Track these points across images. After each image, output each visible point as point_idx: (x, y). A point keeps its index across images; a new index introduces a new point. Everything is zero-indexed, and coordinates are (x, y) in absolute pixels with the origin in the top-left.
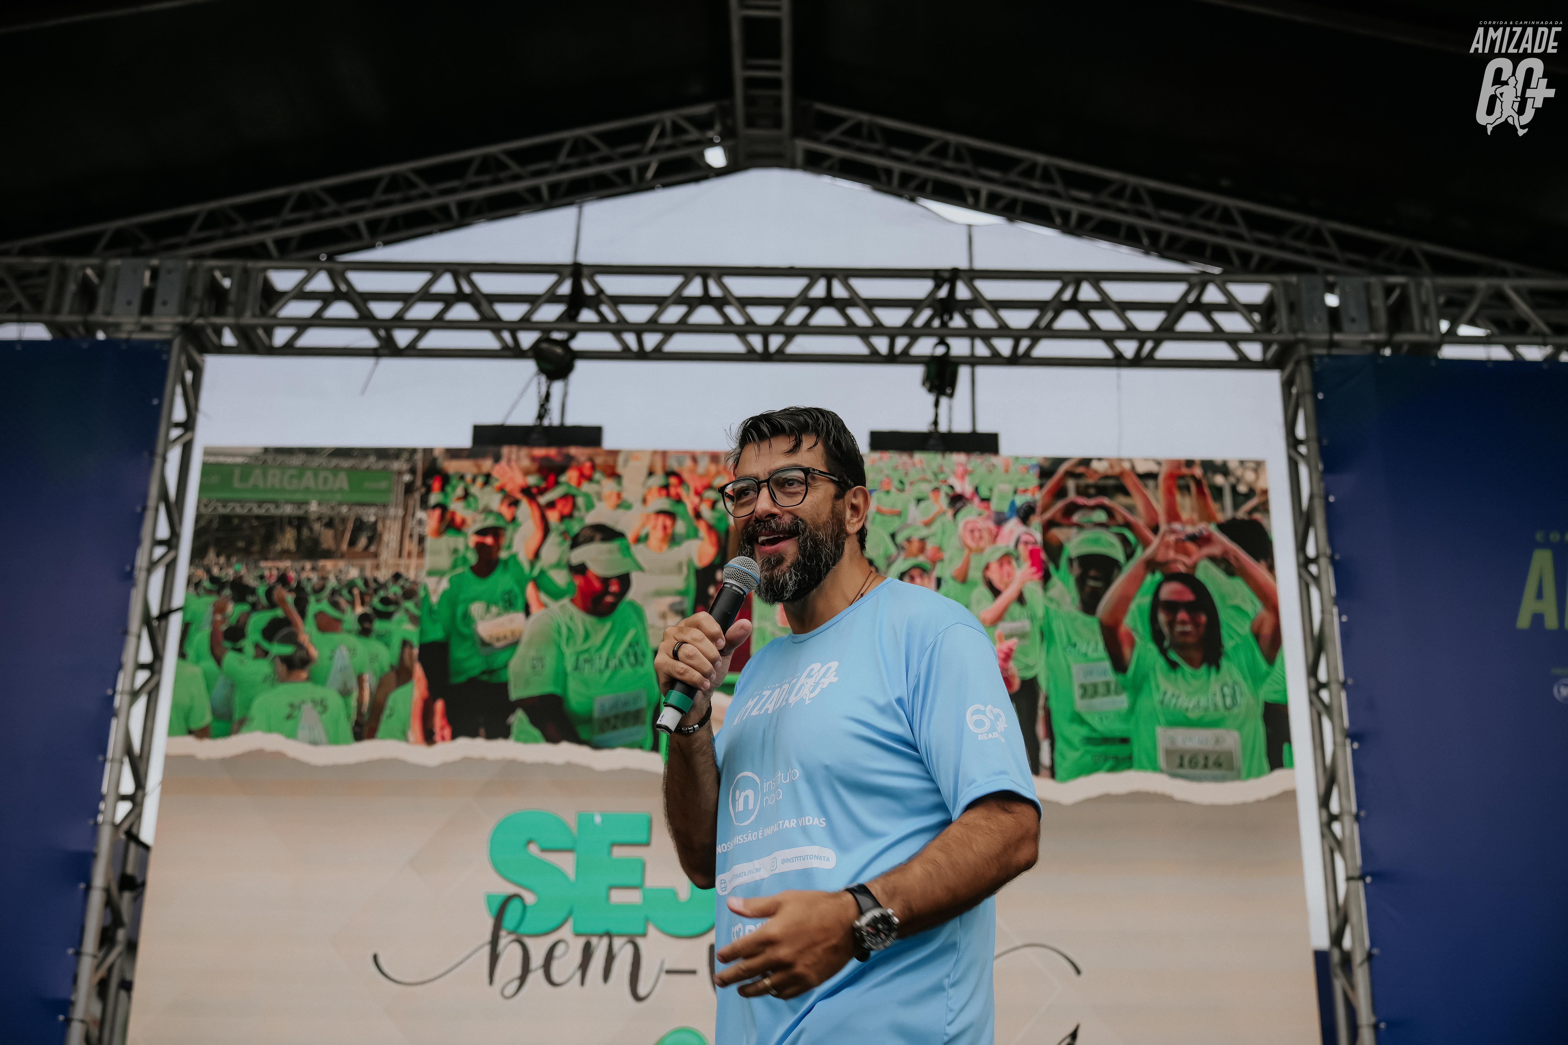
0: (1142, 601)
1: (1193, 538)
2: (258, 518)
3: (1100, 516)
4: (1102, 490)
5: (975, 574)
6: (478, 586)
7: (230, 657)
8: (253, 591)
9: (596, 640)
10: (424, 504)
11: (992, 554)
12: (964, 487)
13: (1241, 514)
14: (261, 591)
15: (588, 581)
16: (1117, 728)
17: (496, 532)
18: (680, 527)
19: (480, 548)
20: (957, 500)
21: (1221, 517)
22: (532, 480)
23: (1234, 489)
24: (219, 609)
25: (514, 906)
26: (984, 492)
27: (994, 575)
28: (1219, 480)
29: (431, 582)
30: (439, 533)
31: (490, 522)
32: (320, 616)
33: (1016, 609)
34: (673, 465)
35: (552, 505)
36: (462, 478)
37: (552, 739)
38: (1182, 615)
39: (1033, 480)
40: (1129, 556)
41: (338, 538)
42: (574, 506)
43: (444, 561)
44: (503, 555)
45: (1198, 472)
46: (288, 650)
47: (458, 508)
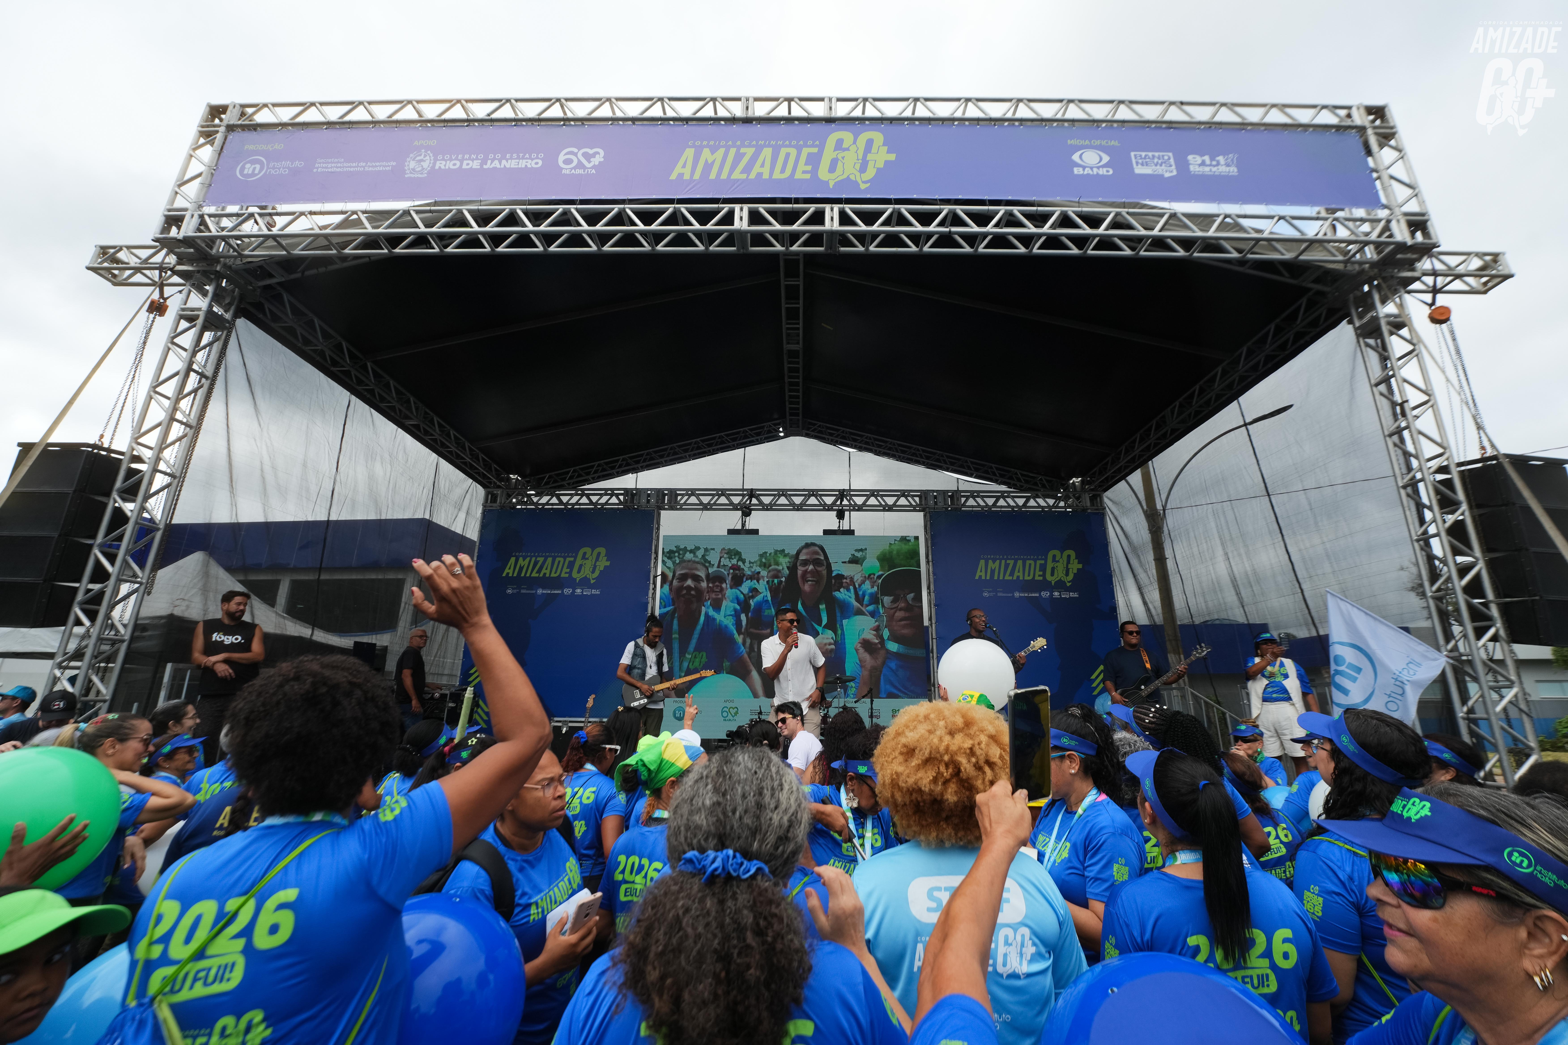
2: (677, 552)
13: (913, 550)
23: (911, 543)
28: (908, 541)
34: (776, 539)
39: (861, 542)
45: (903, 540)
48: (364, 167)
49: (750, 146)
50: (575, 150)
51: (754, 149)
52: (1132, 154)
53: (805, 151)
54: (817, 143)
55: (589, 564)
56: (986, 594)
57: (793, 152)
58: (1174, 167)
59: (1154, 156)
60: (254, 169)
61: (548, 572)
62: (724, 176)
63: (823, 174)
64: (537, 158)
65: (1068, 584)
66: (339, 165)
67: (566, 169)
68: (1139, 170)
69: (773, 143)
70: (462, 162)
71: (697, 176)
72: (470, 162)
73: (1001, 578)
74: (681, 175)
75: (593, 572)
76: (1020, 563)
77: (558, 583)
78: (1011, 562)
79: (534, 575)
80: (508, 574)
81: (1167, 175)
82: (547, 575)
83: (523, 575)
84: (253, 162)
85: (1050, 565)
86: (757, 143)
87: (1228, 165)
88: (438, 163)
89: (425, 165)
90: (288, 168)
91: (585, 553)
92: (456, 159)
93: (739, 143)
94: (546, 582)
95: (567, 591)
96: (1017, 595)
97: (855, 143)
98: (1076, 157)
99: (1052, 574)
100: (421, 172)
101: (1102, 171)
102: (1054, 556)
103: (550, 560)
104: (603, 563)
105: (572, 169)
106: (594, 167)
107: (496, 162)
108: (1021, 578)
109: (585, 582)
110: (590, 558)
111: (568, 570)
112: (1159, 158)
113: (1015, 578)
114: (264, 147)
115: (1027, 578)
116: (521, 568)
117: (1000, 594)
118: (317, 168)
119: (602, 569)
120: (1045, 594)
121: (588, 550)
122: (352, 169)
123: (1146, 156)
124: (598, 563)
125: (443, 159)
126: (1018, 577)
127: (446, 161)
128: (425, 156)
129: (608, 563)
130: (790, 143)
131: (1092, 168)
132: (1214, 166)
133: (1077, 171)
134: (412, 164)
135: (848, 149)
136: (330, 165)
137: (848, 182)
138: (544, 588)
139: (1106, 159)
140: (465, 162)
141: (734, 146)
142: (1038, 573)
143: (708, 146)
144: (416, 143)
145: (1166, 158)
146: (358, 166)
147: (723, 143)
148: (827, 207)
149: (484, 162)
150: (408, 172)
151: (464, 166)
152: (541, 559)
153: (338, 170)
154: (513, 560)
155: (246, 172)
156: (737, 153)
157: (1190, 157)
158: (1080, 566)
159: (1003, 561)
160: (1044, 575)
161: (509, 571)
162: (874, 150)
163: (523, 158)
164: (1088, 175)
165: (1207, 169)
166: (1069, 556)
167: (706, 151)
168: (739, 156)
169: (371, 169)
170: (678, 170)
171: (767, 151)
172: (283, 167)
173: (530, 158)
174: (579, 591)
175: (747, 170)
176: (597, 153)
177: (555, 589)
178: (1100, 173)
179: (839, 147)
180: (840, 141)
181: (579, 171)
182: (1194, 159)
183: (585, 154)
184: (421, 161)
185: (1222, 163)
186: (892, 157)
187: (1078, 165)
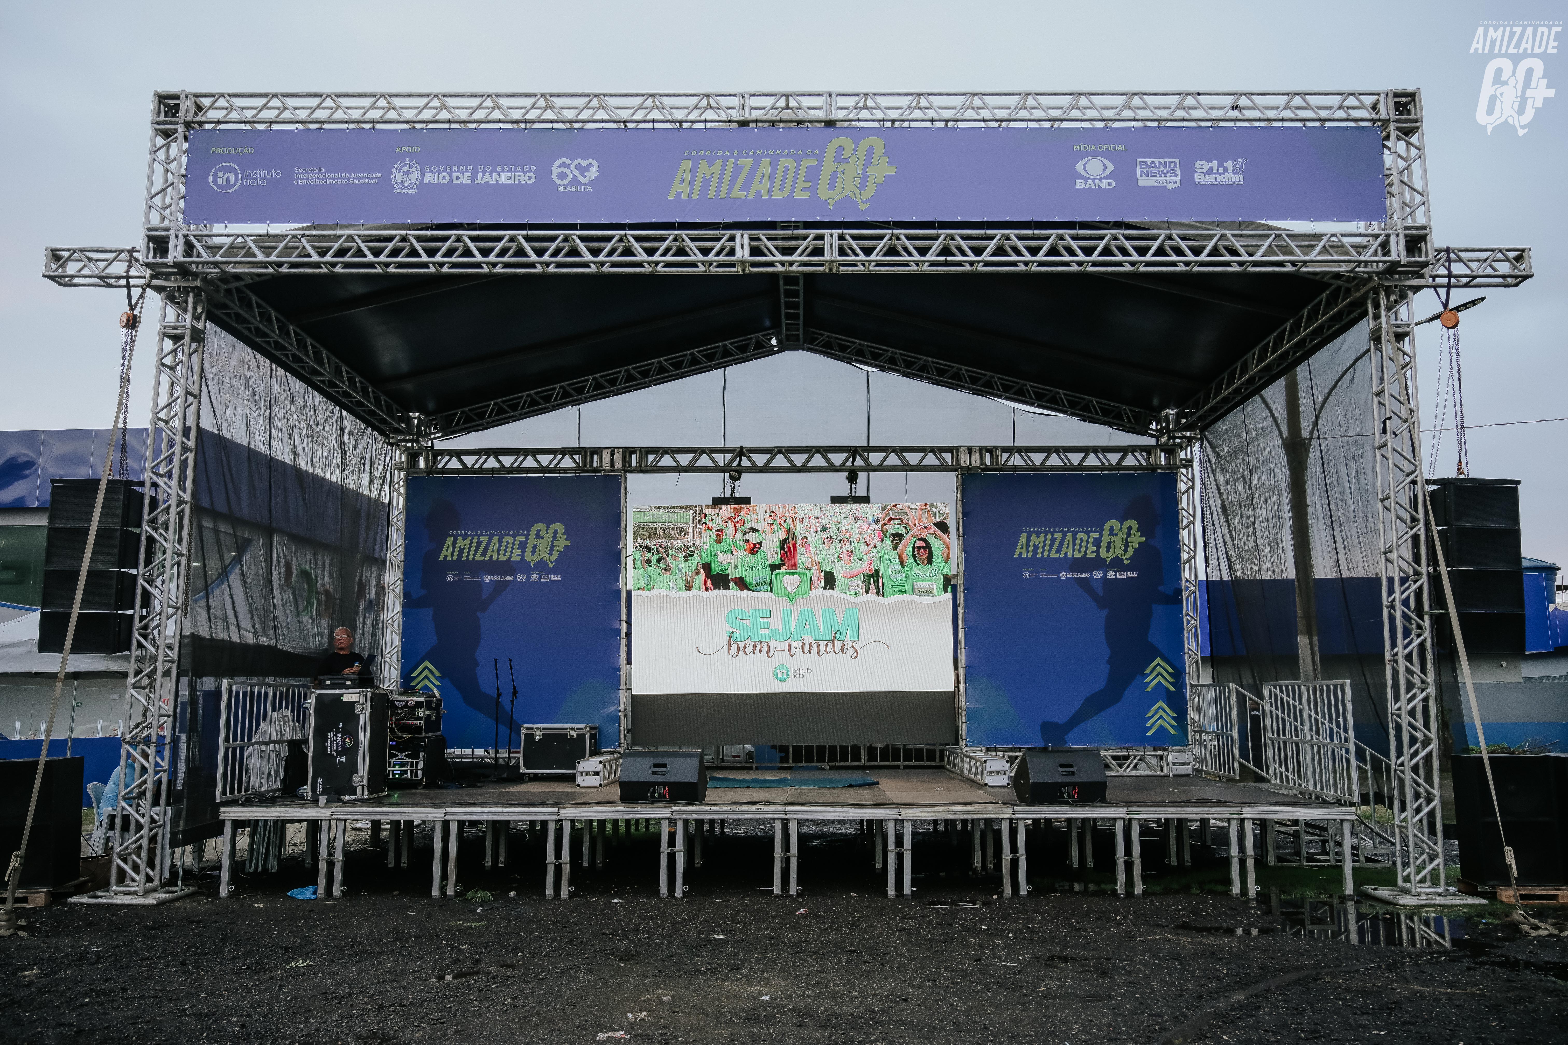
0: (910, 547)
1: (926, 528)
2: (651, 527)
3: (899, 522)
4: (900, 514)
6: (718, 547)
7: (648, 568)
9: (753, 561)
11: (867, 534)
12: (859, 514)
13: (940, 520)
15: (750, 545)
16: (902, 582)
17: (721, 531)
18: (775, 528)
19: (717, 536)
21: (934, 521)
22: (732, 515)
23: (939, 512)
24: (643, 555)
25: (734, 634)
26: (865, 515)
27: (867, 540)
28: (935, 509)
29: (704, 546)
30: (705, 532)
31: (720, 528)
32: (672, 556)
33: (873, 550)
35: (737, 522)
37: (742, 590)
38: (922, 551)
39: (879, 511)
40: (907, 533)
41: (675, 532)
42: (744, 522)
43: (707, 540)
44: (724, 538)
45: (928, 507)
46: (664, 566)
48: (348, 179)
49: (747, 157)
50: (568, 161)
51: (751, 161)
52: (1138, 161)
53: (805, 162)
54: (816, 152)
55: (544, 545)
56: (1026, 575)
57: (792, 163)
58: (1179, 177)
59: (1160, 163)
60: (228, 178)
61: (495, 554)
62: (723, 195)
63: (823, 192)
64: (529, 171)
65: (1126, 562)
66: (320, 176)
67: (562, 185)
68: (1143, 181)
69: (771, 152)
70: (451, 174)
71: (695, 196)
72: (459, 175)
73: (1046, 555)
74: (679, 194)
75: (551, 553)
76: (1070, 536)
77: (508, 567)
78: (1059, 536)
79: (478, 558)
80: (446, 557)
81: (1170, 186)
82: (495, 558)
83: (464, 558)
84: (226, 170)
85: (1106, 538)
86: (755, 152)
87: (1235, 173)
88: (426, 175)
89: (413, 177)
90: (265, 178)
91: (538, 531)
92: (445, 171)
93: (736, 153)
94: (493, 566)
95: (521, 578)
96: (1064, 575)
97: (855, 152)
98: (1079, 167)
99: (1108, 550)
100: (410, 187)
101: (1105, 184)
102: (1112, 528)
103: (496, 539)
104: (562, 543)
105: (567, 185)
106: (589, 183)
107: (487, 175)
108: (1070, 555)
109: (541, 566)
110: (546, 537)
111: (520, 552)
112: (1165, 166)
114: (233, 151)
115: (1076, 555)
116: (461, 550)
117: (1043, 575)
118: (298, 179)
119: (561, 549)
121: (542, 526)
122: (336, 182)
123: (1152, 163)
124: (555, 543)
125: (430, 171)
127: (434, 173)
128: (411, 167)
129: (568, 543)
130: (789, 152)
131: (1094, 180)
132: (1220, 174)
133: (1079, 184)
134: (399, 177)
135: (847, 161)
136: (311, 177)
137: (847, 202)
139: (1110, 167)
140: (455, 175)
141: (731, 156)
143: (704, 157)
144: (398, 150)
145: (1172, 165)
146: (341, 178)
147: (720, 153)
148: (826, 232)
149: (474, 176)
150: (396, 186)
151: (455, 181)
152: (485, 539)
153: (321, 182)
154: (450, 540)
155: (220, 182)
156: (736, 166)
157: (1197, 164)
158: (1143, 540)
161: (447, 553)
162: (875, 161)
163: (515, 171)
164: (1090, 188)
165: (1212, 178)
166: (1130, 528)
167: (703, 163)
168: (737, 170)
169: (355, 182)
170: (676, 187)
171: (766, 164)
172: (259, 177)
173: (522, 171)
174: (534, 577)
175: (746, 187)
176: (591, 165)
177: (505, 575)
178: (1103, 186)
179: (839, 157)
180: (840, 150)
181: (575, 188)
182: (1201, 166)
183: (579, 167)
184: (407, 173)
185: (1230, 169)
186: (892, 170)
187: (1082, 177)
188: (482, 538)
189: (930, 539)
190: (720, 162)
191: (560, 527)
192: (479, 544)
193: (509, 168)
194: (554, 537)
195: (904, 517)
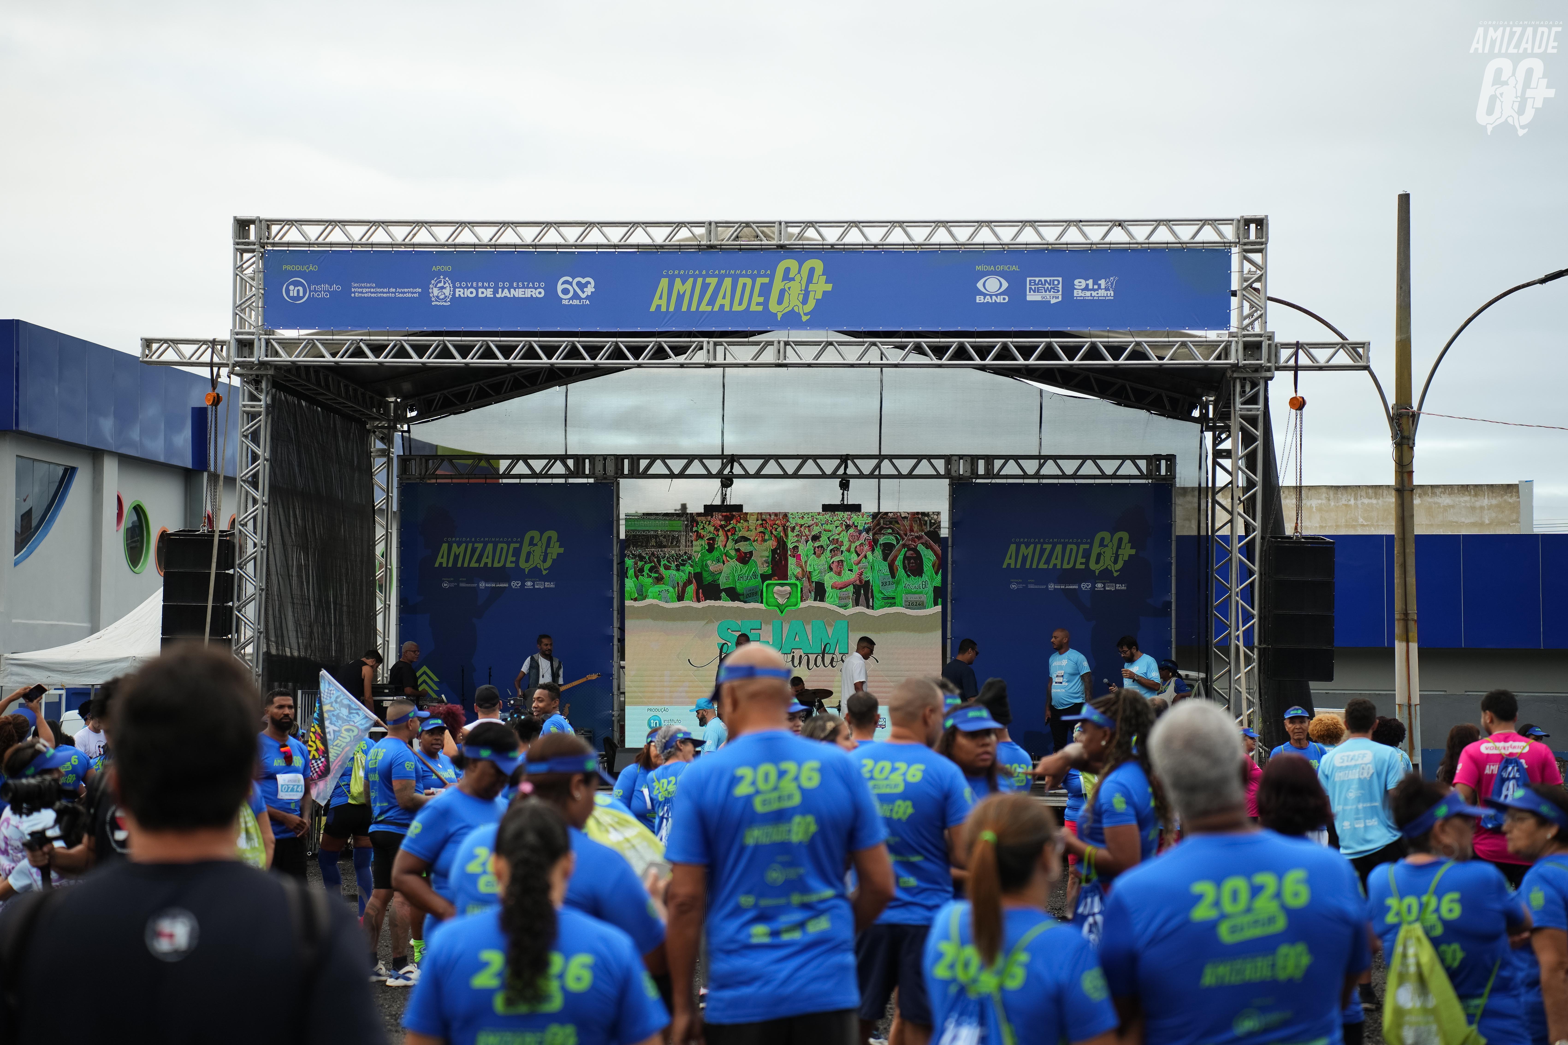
0: (901, 557)
1: (917, 537)
2: (643, 535)
3: (890, 531)
4: (891, 523)
5: (853, 549)
6: (709, 556)
7: (640, 577)
8: (645, 558)
9: (744, 571)
10: (692, 531)
11: (858, 543)
12: (850, 522)
13: (932, 529)
14: (647, 558)
15: (741, 554)
16: (892, 594)
17: (713, 539)
18: (767, 537)
19: (709, 544)
20: (848, 527)
21: (926, 531)
22: (723, 523)
23: (930, 521)
24: (636, 563)
25: (725, 646)
26: (856, 524)
27: (858, 550)
28: (926, 518)
29: (695, 554)
30: (697, 540)
31: (711, 536)
32: (665, 565)
33: (864, 560)
34: (764, 517)
35: (729, 530)
36: (702, 522)
37: (733, 600)
38: (912, 561)
39: (870, 520)
40: (898, 544)
41: (667, 541)
42: (735, 531)
43: (699, 549)
44: (716, 546)
45: (920, 516)
46: (657, 575)
47: (702, 532)
48: (395, 293)
49: (713, 276)
50: (570, 279)
51: (716, 279)
52: (1028, 279)
53: (759, 282)
54: (769, 272)
55: (538, 551)
56: (1014, 586)
57: (749, 281)
58: (1060, 293)
59: (1046, 281)
60: (298, 291)
61: (489, 561)
62: (693, 308)
63: (773, 307)
64: (539, 287)
65: (1116, 574)
66: (372, 290)
67: (566, 299)
68: (1031, 297)
69: (732, 272)
70: (477, 289)
71: (672, 309)
72: (484, 290)
73: (1034, 567)
74: (659, 307)
75: (544, 561)
76: (1059, 548)
77: (503, 574)
78: (1048, 547)
79: (473, 564)
80: (441, 564)
81: (1053, 301)
82: (489, 565)
83: (459, 565)
84: (296, 284)
85: (1096, 550)
86: (719, 272)
87: (1107, 289)
88: (457, 290)
89: (447, 292)
90: (328, 291)
91: (532, 538)
92: (472, 287)
93: (704, 272)
94: (488, 573)
95: (516, 584)
96: (1051, 586)
97: (799, 272)
98: (980, 285)
99: (1097, 562)
100: (444, 300)
101: (1000, 300)
102: (1103, 539)
103: (490, 546)
104: (556, 550)
105: (569, 299)
106: (587, 297)
107: (506, 290)
108: (1059, 567)
109: (535, 574)
110: (539, 544)
111: (514, 559)
112: (1050, 284)
113: (1051, 566)
114: (300, 268)
115: (1065, 566)
116: (456, 557)
117: (1031, 586)
118: (354, 293)
119: (555, 557)
120: (1086, 586)
121: (535, 534)
122: (385, 295)
123: (1040, 280)
124: (549, 550)
125: (460, 287)
126: (1055, 565)
127: (463, 288)
128: (445, 283)
129: (562, 550)
130: (746, 272)
131: (991, 296)
132: (1095, 290)
133: (979, 299)
135: (793, 279)
136: (364, 290)
137: (792, 315)
138: (486, 581)
139: (1005, 285)
140: (480, 290)
141: (700, 275)
142: (1080, 560)
143: (679, 276)
144: (434, 268)
145: (1056, 283)
146: (389, 292)
147: (691, 272)
149: (495, 292)
150: (433, 299)
151: (480, 295)
152: (480, 546)
153: (373, 295)
154: (445, 546)
155: (291, 295)
156: (704, 283)
157: (1076, 282)
158: (1133, 552)
159: (1039, 546)
160: (1087, 563)
161: (442, 560)
162: (815, 280)
163: (528, 287)
164: (987, 302)
165: (1088, 293)
166: (1121, 540)
167: (678, 281)
168: (705, 287)
169: (401, 295)
170: (656, 301)
171: (728, 282)
172: (323, 291)
173: (534, 287)
174: (529, 584)
175: (711, 302)
176: (589, 283)
177: (501, 581)
178: (998, 301)
179: (786, 277)
180: (787, 270)
181: (576, 302)
182: (1080, 283)
183: (579, 284)
184: (442, 288)
185: (1103, 286)
186: (829, 287)
187: (981, 293)
188: (476, 545)
189: (921, 548)
190: (691, 280)
191: (554, 535)
192: (474, 550)
193: (524, 285)
194: (548, 545)
195: (896, 526)
